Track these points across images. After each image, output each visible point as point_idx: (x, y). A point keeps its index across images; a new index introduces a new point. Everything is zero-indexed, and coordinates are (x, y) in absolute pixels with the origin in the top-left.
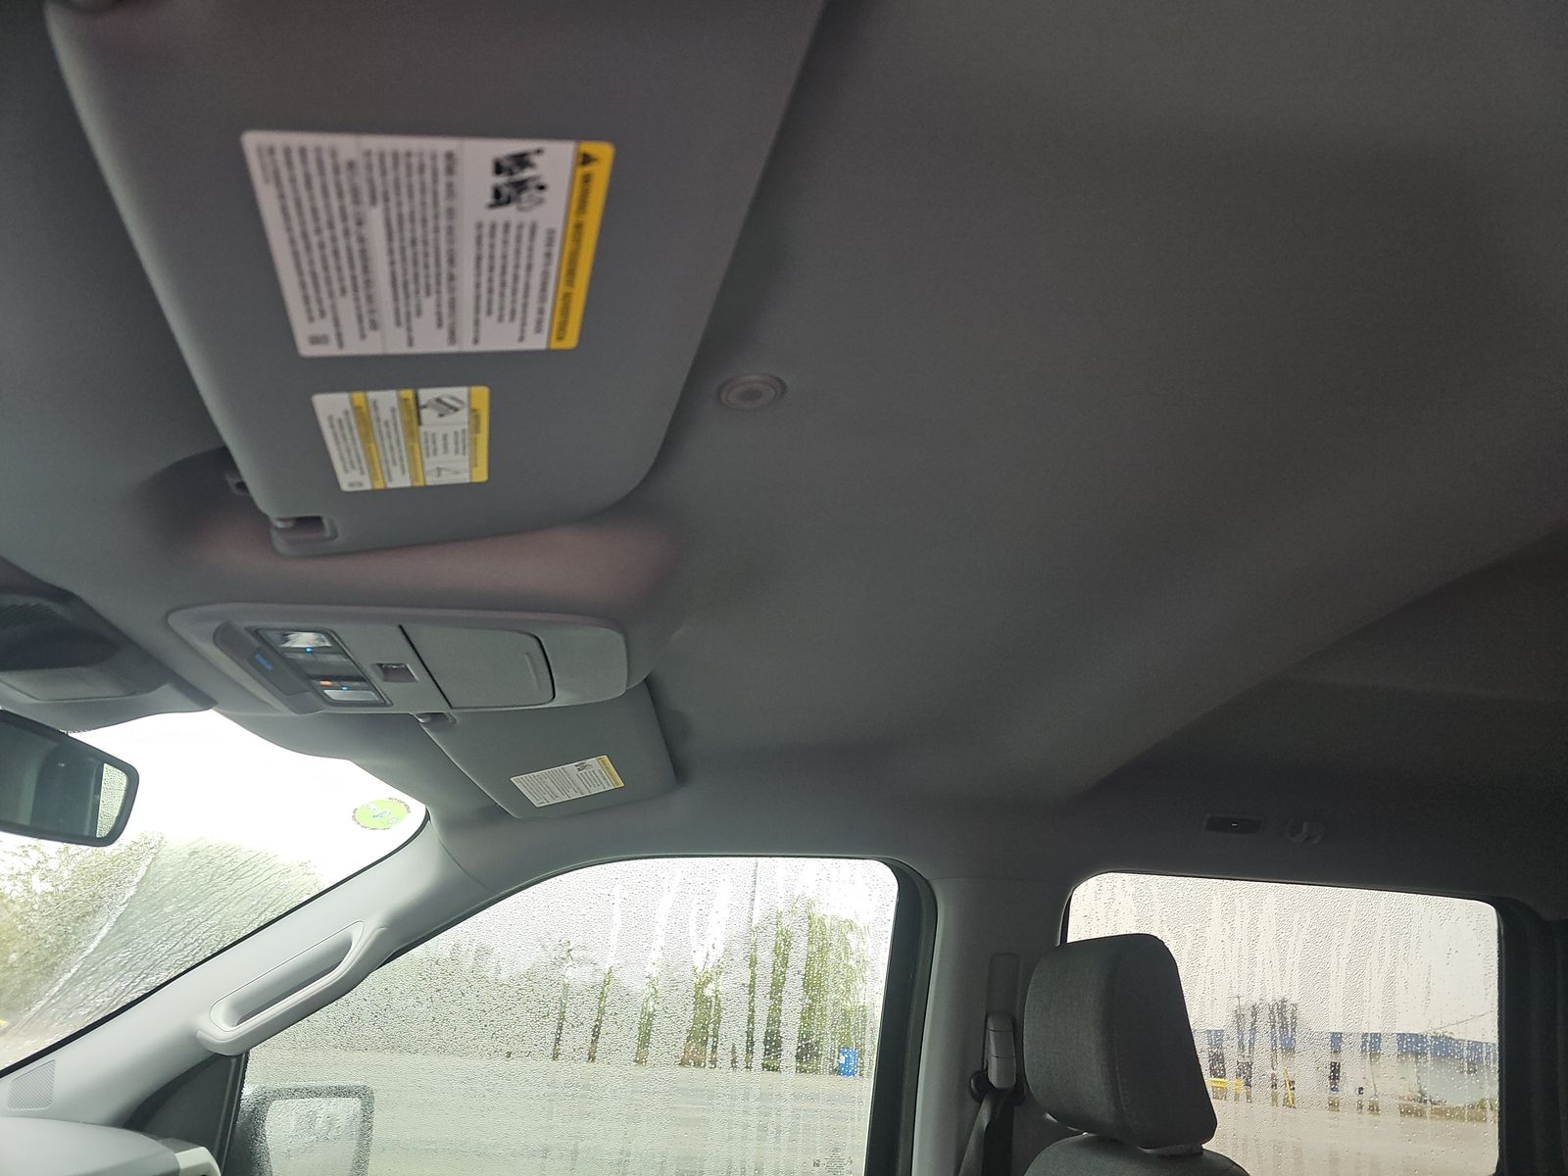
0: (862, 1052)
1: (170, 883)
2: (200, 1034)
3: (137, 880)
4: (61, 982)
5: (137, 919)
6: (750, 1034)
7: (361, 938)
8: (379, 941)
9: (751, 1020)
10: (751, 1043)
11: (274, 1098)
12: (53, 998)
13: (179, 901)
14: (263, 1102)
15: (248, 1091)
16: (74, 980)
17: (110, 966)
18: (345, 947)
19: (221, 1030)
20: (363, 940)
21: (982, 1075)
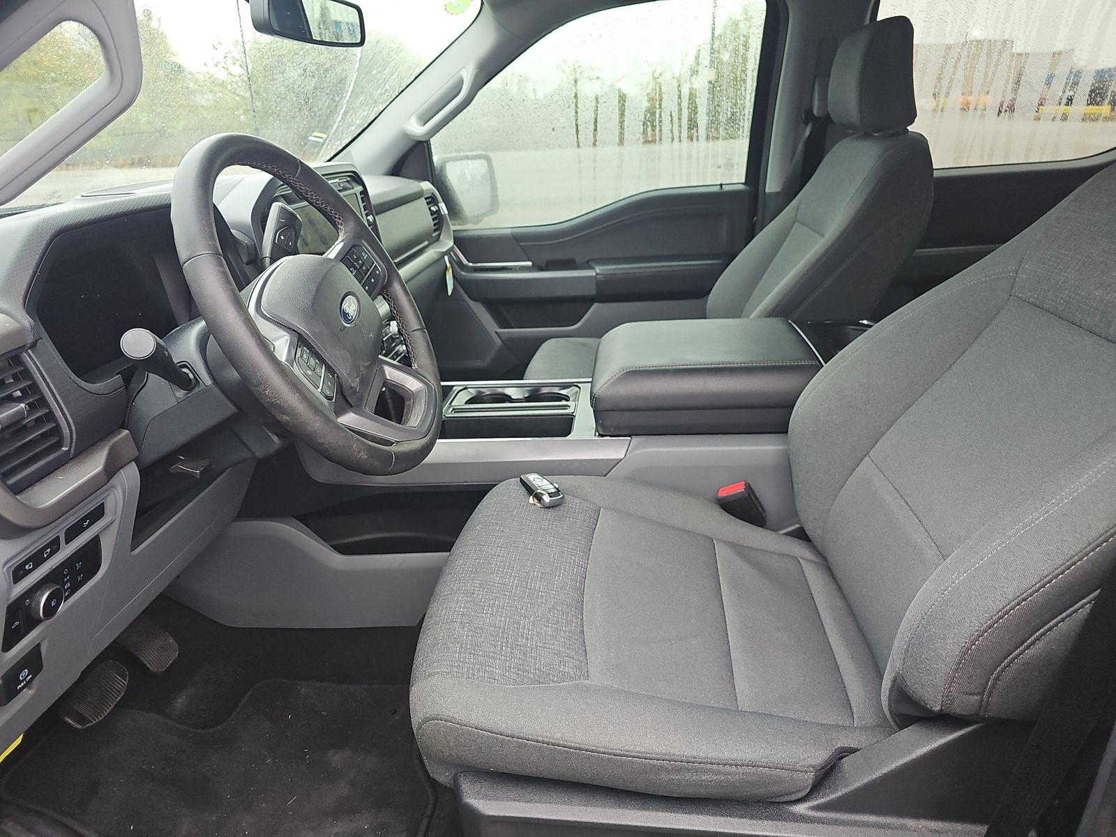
0: (744, 107)
1: (372, 59)
2: (408, 132)
3: (358, 60)
4: (341, 113)
5: (363, 79)
6: (679, 105)
7: (468, 76)
8: (477, 77)
9: (680, 97)
10: (680, 110)
11: (448, 162)
12: (340, 122)
13: (378, 68)
14: (444, 163)
15: (435, 159)
16: (345, 113)
17: (358, 104)
18: (461, 82)
19: (417, 130)
20: (469, 78)
21: (809, 112)
